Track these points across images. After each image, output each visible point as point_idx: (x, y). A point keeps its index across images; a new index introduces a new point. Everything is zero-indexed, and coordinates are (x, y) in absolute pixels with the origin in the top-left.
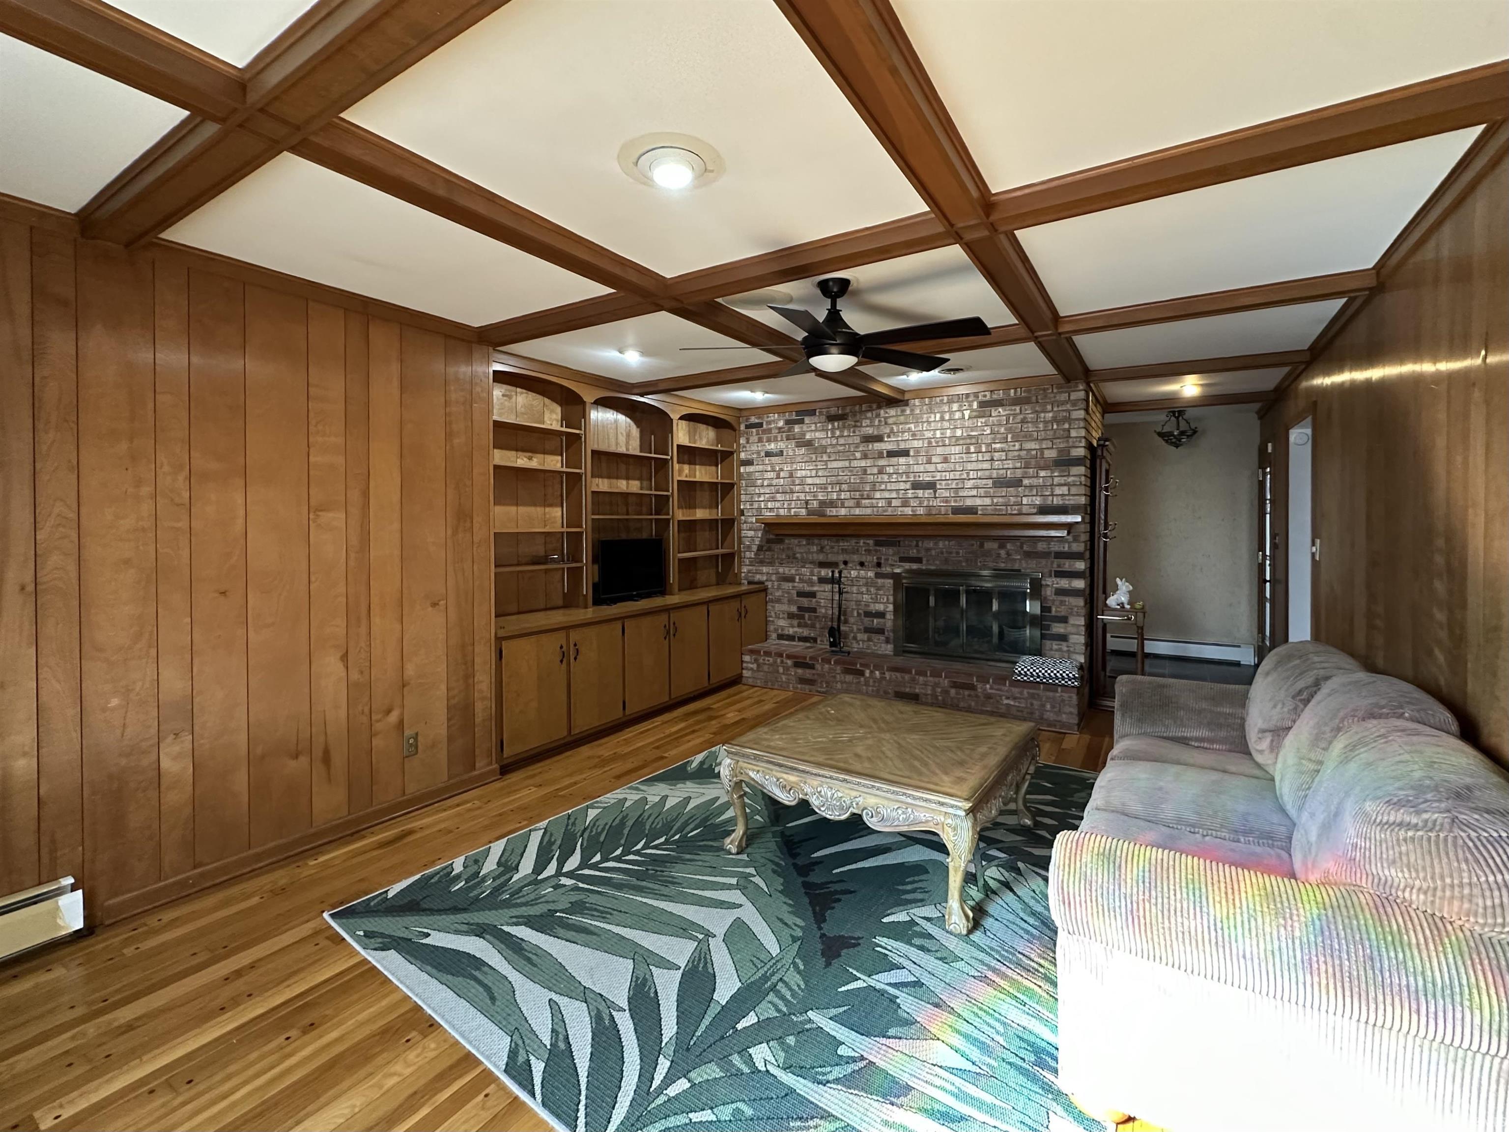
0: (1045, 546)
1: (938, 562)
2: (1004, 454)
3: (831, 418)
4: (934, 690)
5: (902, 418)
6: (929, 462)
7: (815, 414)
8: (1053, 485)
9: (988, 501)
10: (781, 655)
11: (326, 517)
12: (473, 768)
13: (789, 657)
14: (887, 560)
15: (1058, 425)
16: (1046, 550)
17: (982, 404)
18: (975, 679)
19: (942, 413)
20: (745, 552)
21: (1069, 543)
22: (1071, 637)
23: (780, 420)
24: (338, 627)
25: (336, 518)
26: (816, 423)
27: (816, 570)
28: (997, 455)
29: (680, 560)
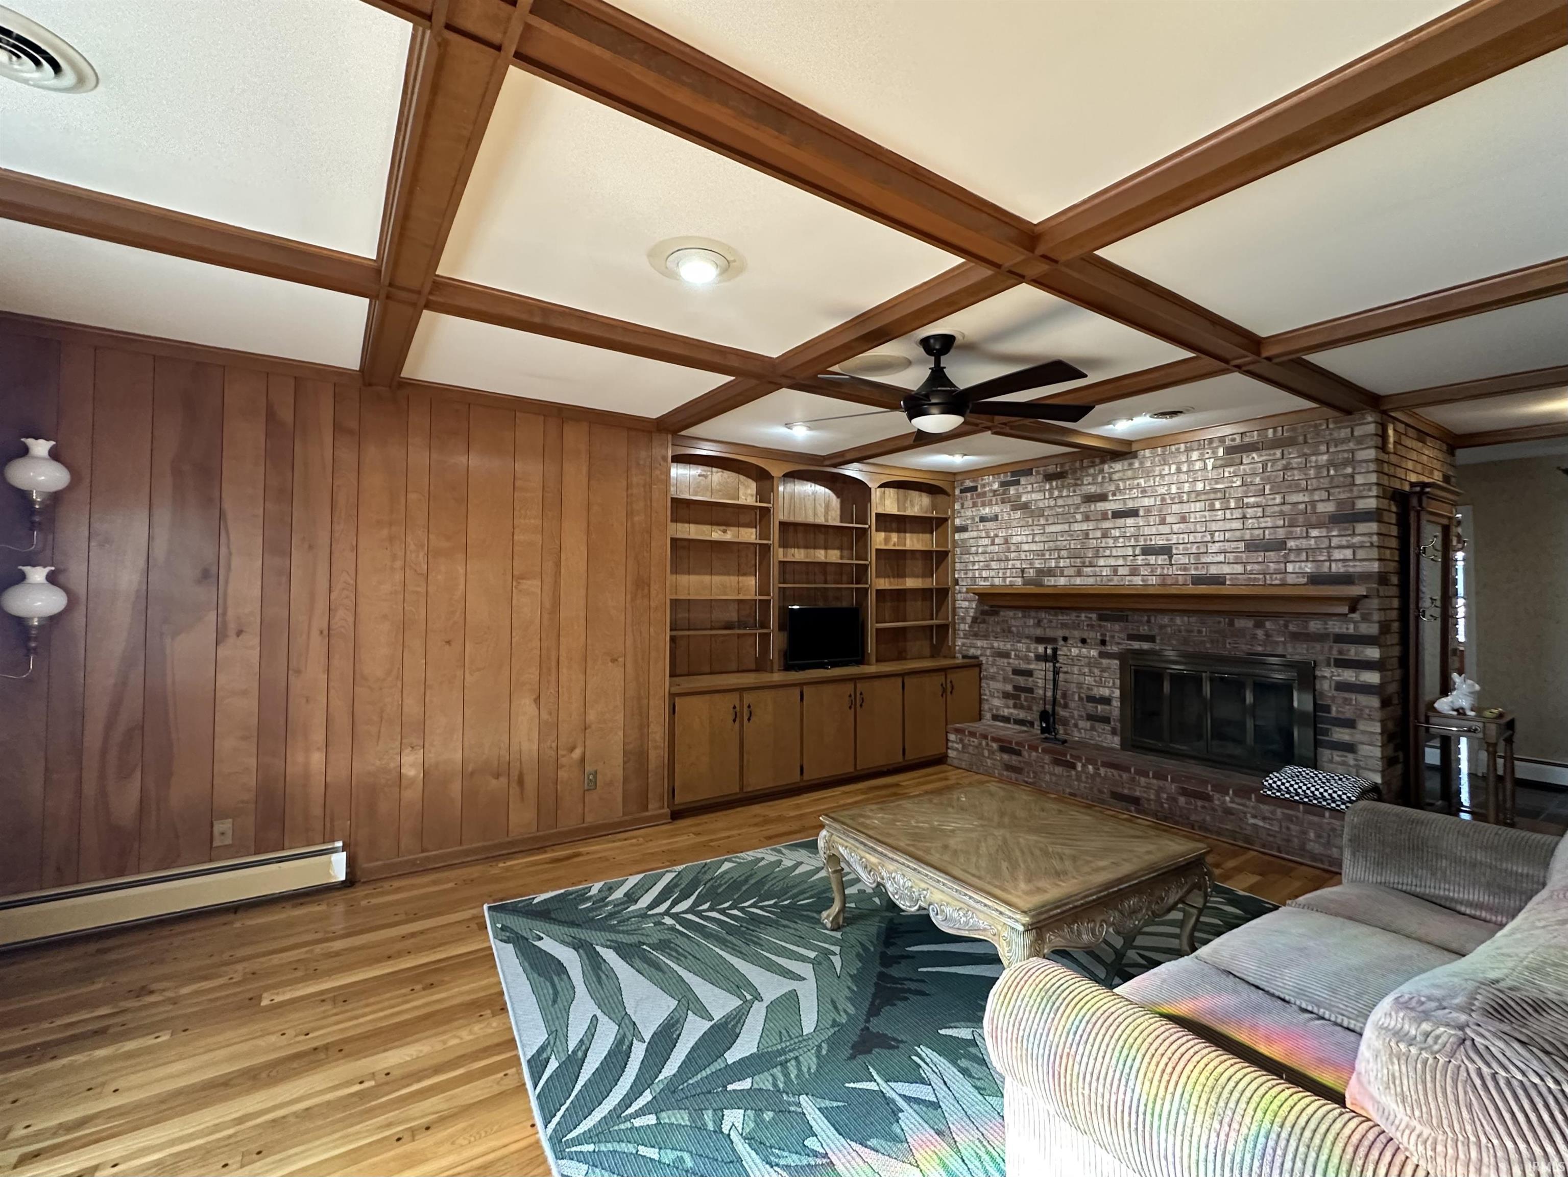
0: (1319, 626)
1: (1174, 642)
2: (1260, 509)
3: (1049, 478)
4: (1158, 795)
5: (1129, 473)
6: (1163, 522)
7: (1032, 474)
8: (1330, 547)
9: (1239, 569)
10: (985, 737)
11: (526, 584)
12: (646, 809)
13: (994, 740)
14: (1113, 637)
15: (1336, 471)
16: (1322, 631)
17: (1230, 450)
18: (1209, 788)
19: (1179, 464)
20: (959, 624)
21: (1355, 623)
22: (1361, 747)
23: (994, 482)
24: (532, 674)
25: (532, 585)
26: (1032, 484)
27: (1033, 646)
28: (1250, 512)
29: (877, 630)
